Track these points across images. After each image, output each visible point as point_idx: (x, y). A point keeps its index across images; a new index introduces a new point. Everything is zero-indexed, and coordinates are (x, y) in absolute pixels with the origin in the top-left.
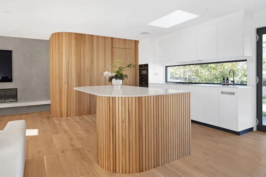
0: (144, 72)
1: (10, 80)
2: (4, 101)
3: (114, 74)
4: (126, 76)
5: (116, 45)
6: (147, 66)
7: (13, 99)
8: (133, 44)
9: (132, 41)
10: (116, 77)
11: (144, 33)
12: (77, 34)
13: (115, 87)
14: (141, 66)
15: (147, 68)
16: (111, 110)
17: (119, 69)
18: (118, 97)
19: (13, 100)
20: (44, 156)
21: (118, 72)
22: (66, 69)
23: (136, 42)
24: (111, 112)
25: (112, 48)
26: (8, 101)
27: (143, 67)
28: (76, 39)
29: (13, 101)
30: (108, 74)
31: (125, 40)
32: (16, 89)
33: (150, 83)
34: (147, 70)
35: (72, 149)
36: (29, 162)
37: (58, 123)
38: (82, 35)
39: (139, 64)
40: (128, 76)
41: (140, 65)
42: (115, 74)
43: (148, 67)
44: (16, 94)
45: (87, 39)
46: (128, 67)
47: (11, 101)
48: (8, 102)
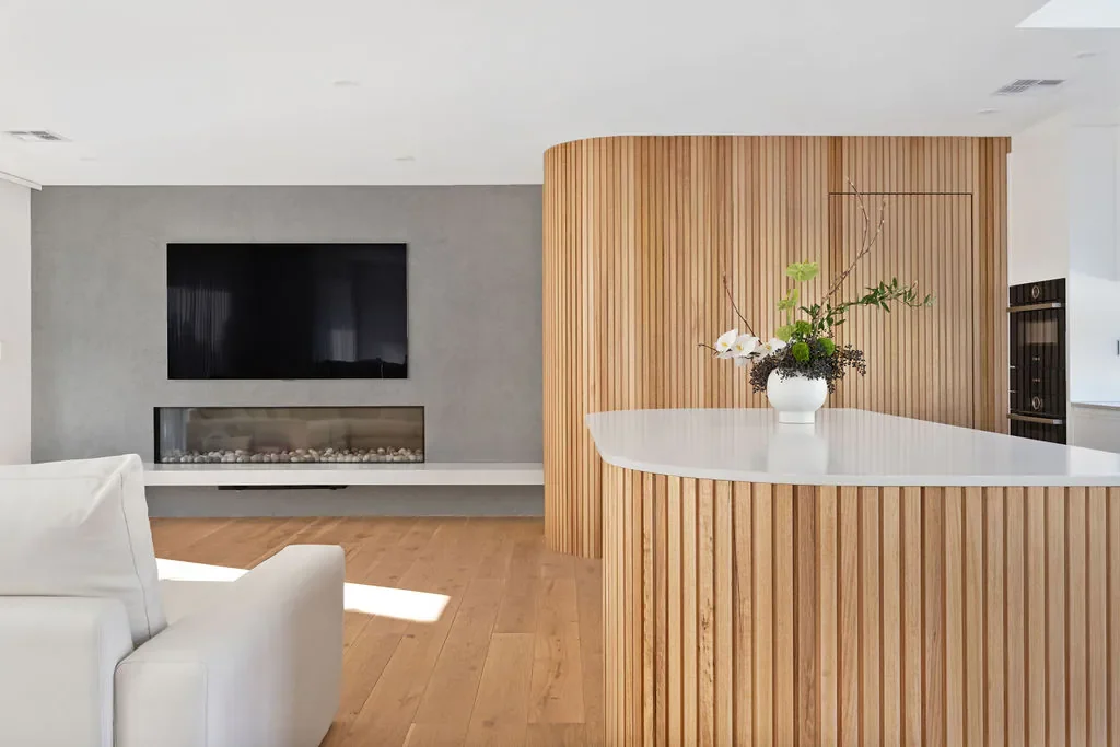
0: (1042, 333)
1: (400, 371)
2: (382, 458)
3: (777, 345)
4: (854, 356)
5: (858, 174)
6: (1055, 290)
7: (413, 452)
8: (972, 160)
9: (960, 141)
10: (790, 363)
11: (1021, 86)
12: (645, 142)
13: (783, 417)
14: (1020, 294)
15: (1054, 305)
16: (649, 545)
17: (807, 318)
18: (682, 478)
19: (412, 458)
20: (413, 725)
21: (799, 331)
22: (596, 319)
23: (992, 150)
24: (649, 557)
25: (836, 194)
26: (395, 459)
27: (1031, 303)
28: (642, 167)
29: (409, 462)
30: (738, 345)
31: (915, 141)
32: (419, 411)
33: (1073, 405)
34: (1060, 316)
35: (532, 721)
36: (350, 735)
37: (548, 582)
38: (670, 141)
39: (1012, 282)
40: (866, 356)
41: (1015, 290)
42: (782, 345)
43: (1061, 297)
44: (420, 433)
45: (697, 156)
46: (869, 300)
47: (405, 459)
48: (392, 462)
